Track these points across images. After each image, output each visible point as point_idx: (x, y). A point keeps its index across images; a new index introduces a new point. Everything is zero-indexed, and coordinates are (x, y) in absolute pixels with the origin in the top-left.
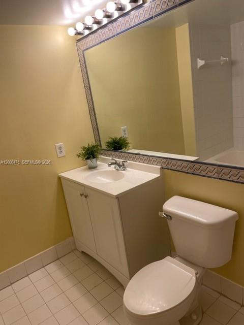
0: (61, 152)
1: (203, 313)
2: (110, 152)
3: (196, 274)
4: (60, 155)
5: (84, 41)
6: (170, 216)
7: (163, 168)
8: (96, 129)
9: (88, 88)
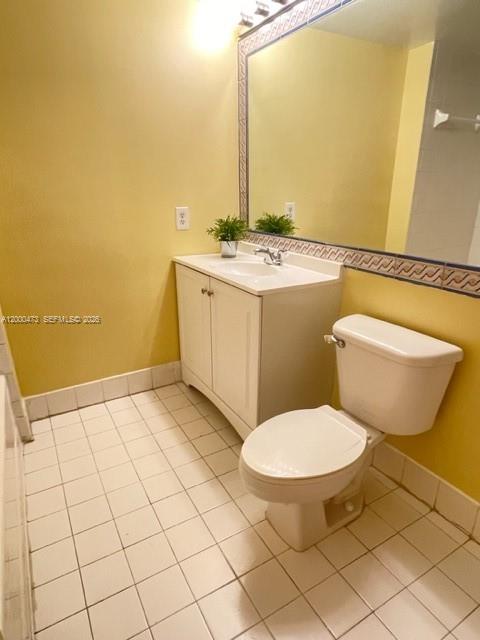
0: (183, 222)
1: (365, 506)
2: (261, 236)
3: (369, 438)
4: (180, 226)
6: (342, 343)
7: (345, 266)
8: (245, 196)
9: (244, 121)
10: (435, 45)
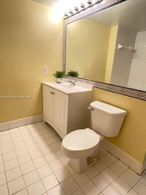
0: (45, 72)
1: (99, 159)
2: (69, 77)
3: (100, 138)
4: (44, 73)
5: (68, 19)
6: (93, 109)
7: (94, 87)
8: (64, 65)
9: (65, 43)
10: (119, 27)
